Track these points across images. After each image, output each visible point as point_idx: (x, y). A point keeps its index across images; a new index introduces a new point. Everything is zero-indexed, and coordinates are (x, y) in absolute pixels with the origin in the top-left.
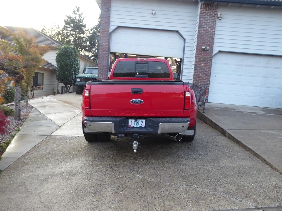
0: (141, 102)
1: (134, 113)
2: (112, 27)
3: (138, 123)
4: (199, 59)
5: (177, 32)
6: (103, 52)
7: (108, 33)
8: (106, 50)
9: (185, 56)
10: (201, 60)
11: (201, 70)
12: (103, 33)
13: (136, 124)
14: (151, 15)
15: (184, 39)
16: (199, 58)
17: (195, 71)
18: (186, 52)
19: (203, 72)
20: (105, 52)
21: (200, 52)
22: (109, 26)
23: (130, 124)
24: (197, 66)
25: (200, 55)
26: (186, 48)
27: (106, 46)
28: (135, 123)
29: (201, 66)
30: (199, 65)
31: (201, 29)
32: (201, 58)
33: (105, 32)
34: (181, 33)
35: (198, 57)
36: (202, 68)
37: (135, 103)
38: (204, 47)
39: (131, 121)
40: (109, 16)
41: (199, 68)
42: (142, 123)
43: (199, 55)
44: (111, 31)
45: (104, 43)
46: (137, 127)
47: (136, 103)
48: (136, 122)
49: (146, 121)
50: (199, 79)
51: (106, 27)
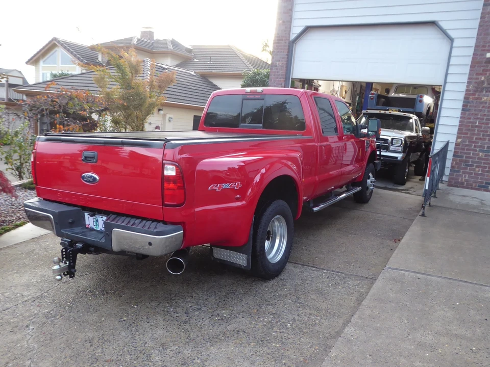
0: (95, 179)
1: (90, 201)
2: (296, 30)
4: (476, 85)
6: (277, 78)
7: (287, 42)
8: (282, 75)
9: (449, 79)
10: (483, 88)
11: (481, 111)
12: (278, 43)
15: (451, 40)
16: (475, 83)
17: (465, 114)
19: (485, 118)
20: (280, 78)
21: (482, 68)
22: (290, 28)
23: (87, 223)
24: (468, 102)
25: (481, 74)
27: (282, 66)
28: (94, 222)
29: (481, 103)
30: (477, 99)
32: (483, 82)
33: (282, 40)
35: (474, 81)
36: (483, 107)
39: (88, 217)
40: (291, 10)
41: (475, 107)
43: (477, 74)
44: (292, 37)
45: (279, 61)
46: (97, 231)
47: (89, 181)
48: (95, 220)
50: (474, 134)
51: (285, 31)
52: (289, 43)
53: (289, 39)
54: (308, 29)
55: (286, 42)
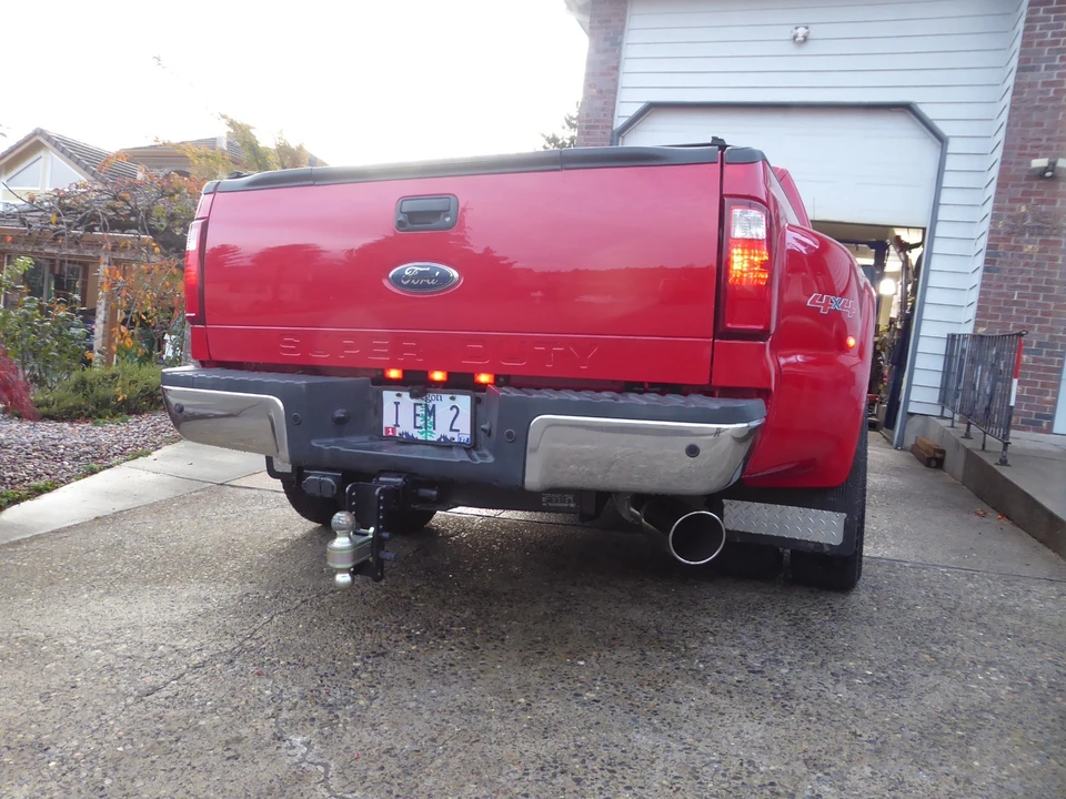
0: (445, 278)
1: (410, 349)
2: (625, 110)
3: (431, 412)
4: (1011, 223)
5: (906, 108)
7: (609, 132)
9: (943, 214)
10: (1025, 227)
11: (1022, 272)
12: (588, 134)
13: (420, 422)
14: (789, 48)
15: (942, 140)
16: (1009, 217)
17: (991, 278)
18: (945, 197)
19: (1030, 285)
21: (1021, 189)
22: (614, 104)
23: (388, 421)
24: (997, 255)
25: (1020, 201)
26: (948, 180)
28: (416, 415)
29: (1022, 257)
30: (1013, 248)
31: (1030, 77)
32: (1024, 216)
33: (597, 127)
34: (929, 112)
35: (1005, 214)
36: (1026, 264)
37: (410, 286)
38: (1039, 163)
39: (397, 404)
40: (616, 68)
41: (1011, 264)
42: (452, 417)
43: (1011, 200)
44: (618, 123)
46: (426, 443)
47: (418, 286)
48: (420, 411)
49: (476, 403)
50: (1010, 318)
51: (603, 110)
52: (612, 135)
53: (612, 127)
54: (653, 108)
55: (604, 133)
